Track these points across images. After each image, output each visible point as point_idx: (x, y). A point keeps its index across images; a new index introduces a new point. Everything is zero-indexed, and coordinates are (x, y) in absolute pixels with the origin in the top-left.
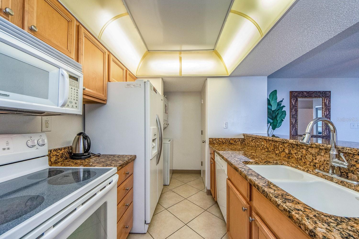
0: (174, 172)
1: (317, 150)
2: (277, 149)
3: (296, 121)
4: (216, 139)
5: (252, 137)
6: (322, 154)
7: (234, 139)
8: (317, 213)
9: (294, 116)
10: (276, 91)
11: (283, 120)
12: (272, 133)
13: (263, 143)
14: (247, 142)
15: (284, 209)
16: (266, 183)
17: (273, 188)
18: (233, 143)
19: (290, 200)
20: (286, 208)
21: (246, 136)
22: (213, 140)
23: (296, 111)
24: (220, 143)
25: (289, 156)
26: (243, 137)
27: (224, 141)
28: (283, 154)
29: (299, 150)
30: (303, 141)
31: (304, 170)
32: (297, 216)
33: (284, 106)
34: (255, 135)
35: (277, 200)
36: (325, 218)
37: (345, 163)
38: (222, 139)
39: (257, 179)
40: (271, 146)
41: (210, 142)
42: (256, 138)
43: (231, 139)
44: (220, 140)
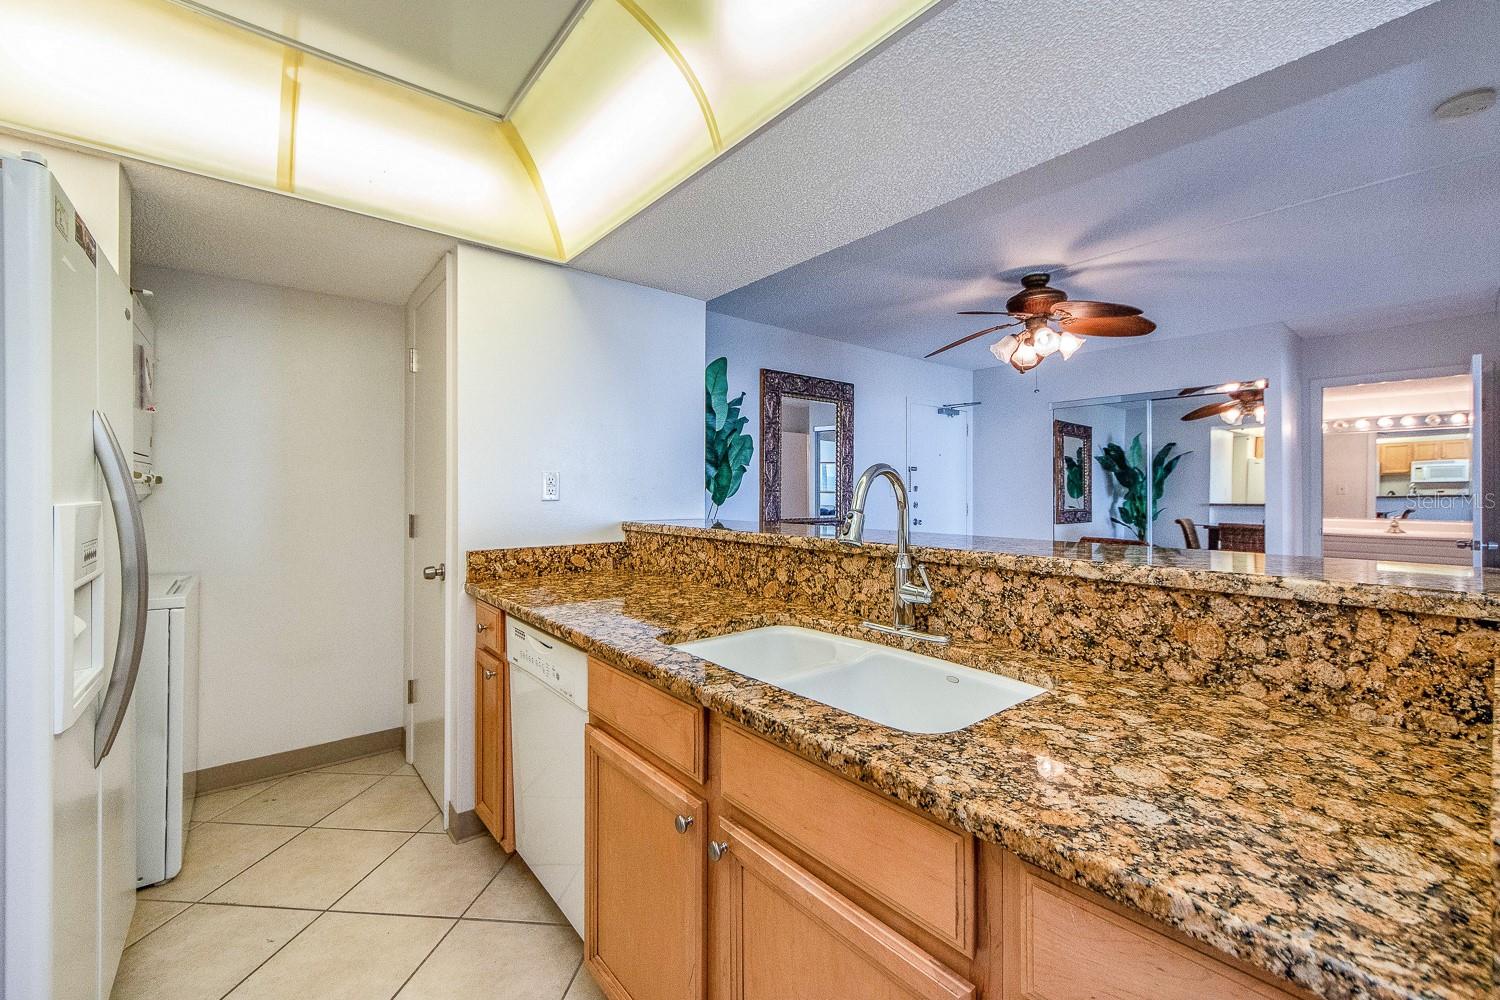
0: (204, 785)
1: (863, 563)
2: (751, 571)
3: (776, 473)
4: (504, 555)
5: (661, 535)
6: (875, 573)
7: (589, 546)
8: (918, 741)
9: (771, 457)
10: (724, 360)
11: (745, 470)
12: (712, 517)
13: (702, 556)
14: (641, 558)
15: (845, 761)
16: (766, 694)
17: (794, 703)
18: (583, 568)
19: (850, 727)
20: (852, 753)
21: (637, 532)
22: (488, 560)
23: (777, 438)
24: (522, 569)
25: (789, 593)
26: (622, 538)
27: (545, 562)
28: (771, 589)
29: (817, 567)
30: (847, 537)
31: (834, 631)
32: (885, 765)
33: (745, 420)
34: (674, 525)
35: (820, 738)
36: (936, 746)
37: (925, 592)
38: (534, 553)
39: (734, 689)
40: (732, 563)
41: (473, 569)
42: (676, 537)
43: (574, 550)
44: (522, 556)
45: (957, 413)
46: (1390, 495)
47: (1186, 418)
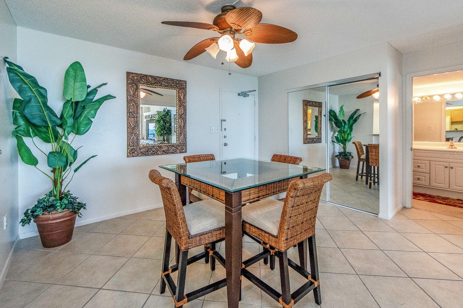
9: (133, 115)
45: (248, 95)
46: (456, 130)
47: (358, 97)
